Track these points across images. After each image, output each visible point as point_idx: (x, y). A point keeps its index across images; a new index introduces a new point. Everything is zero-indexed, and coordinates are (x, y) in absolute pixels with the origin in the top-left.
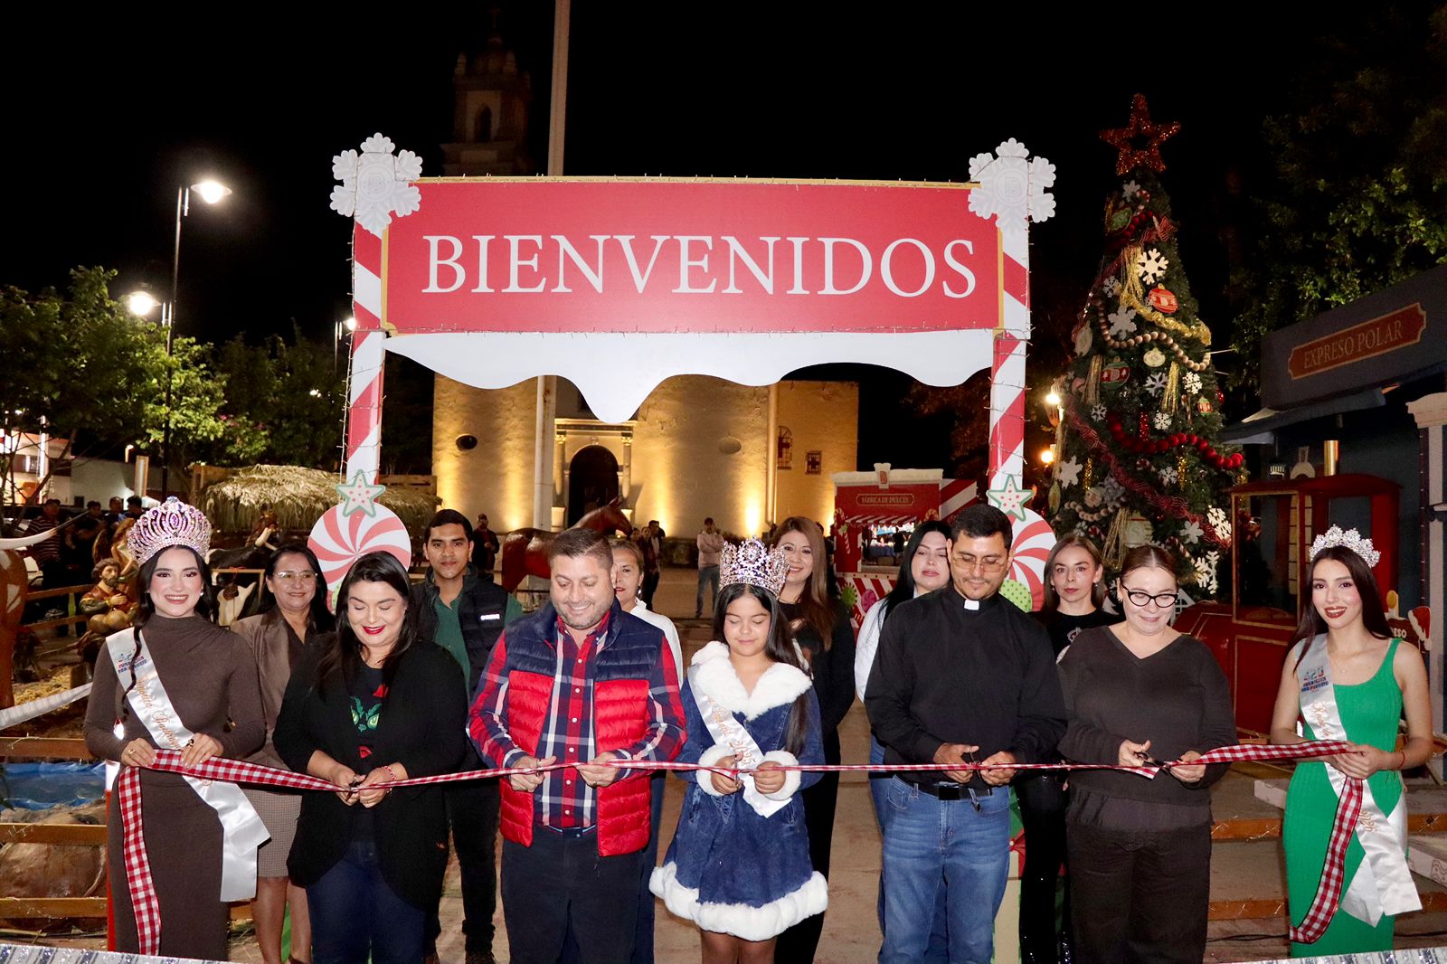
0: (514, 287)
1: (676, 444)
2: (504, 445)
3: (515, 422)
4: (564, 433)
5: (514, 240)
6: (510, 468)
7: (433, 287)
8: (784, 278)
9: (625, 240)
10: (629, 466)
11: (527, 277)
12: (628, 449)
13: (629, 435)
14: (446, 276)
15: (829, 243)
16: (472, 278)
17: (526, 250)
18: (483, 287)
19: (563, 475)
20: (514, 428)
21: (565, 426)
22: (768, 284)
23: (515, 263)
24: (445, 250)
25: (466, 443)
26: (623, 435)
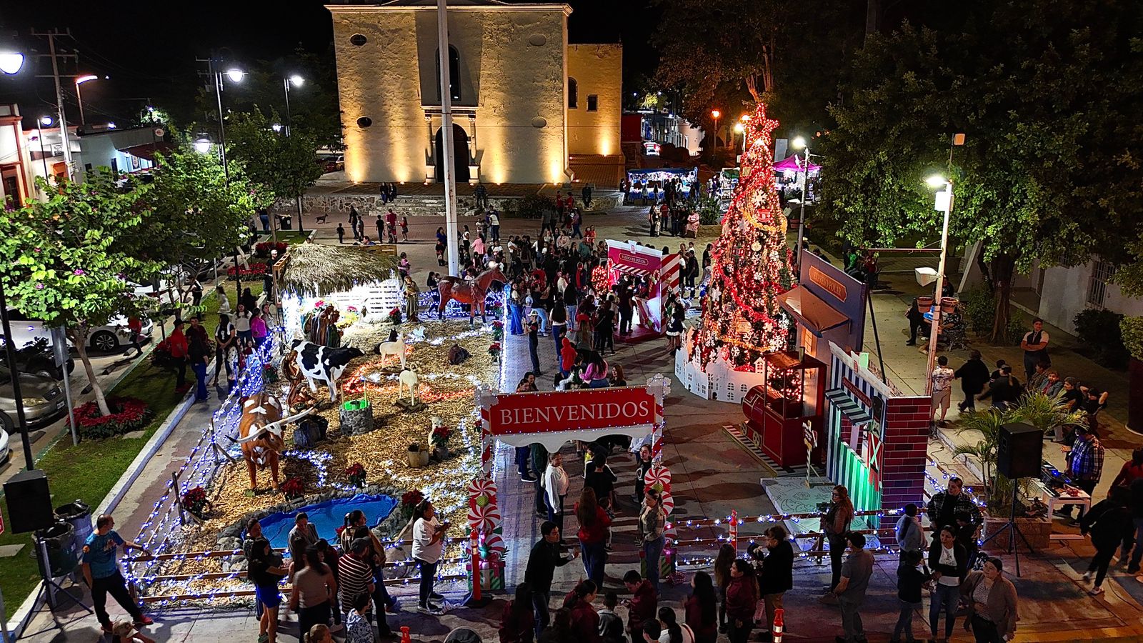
0: (525, 422)
1: (504, 122)
2: (390, 124)
3: (396, 108)
4: (430, 116)
5: (525, 410)
6: (397, 139)
7: (504, 423)
8: (597, 414)
9: (554, 408)
10: (475, 137)
11: (529, 419)
12: (473, 126)
13: (474, 117)
14: (507, 420)
15: (608, 405)
16: (514, 420)
17: (528, 412)
18: (517, 422)
19: (432, 144)
20: (396, 112)
21: (430, 111)
22: (593, 417)
23: (525, 415)
24: (506, 413)
25: (364, 123)
26: (470, 116)
